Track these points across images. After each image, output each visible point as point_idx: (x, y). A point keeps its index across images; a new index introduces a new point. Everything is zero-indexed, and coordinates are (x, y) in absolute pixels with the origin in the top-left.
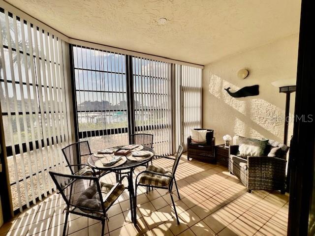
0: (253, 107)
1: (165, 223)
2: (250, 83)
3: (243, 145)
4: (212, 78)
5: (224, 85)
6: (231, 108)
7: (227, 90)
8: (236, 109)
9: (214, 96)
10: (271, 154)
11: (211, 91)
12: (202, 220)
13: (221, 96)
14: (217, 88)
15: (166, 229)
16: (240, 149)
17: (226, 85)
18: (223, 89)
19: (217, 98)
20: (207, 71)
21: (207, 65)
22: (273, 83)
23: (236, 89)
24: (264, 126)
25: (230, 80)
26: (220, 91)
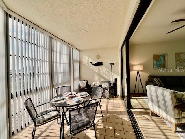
0: (101, 70)
1: (99, 121)
2: (100, 61)
3: (103, 84)
4: (84, 57)
5: (90, 61)
6: (93, 70)
7: (91, 63)
8: (95, 71)
9: (85, 65)
10: (112, 85)
11: (84, 62)
12: (107, 113)
13: (89, 65)
14: (86, 61)
15: (101, 122)
16: (102, 86)
17: (91, 60)
18: (89, 62)
19: (87, 66)
20: (81, 53)
21: (82, 50)
22: (108, 62)
23: (95, 63)
24: (105, 77)
25: (92, 59)
26: (88, 63)
